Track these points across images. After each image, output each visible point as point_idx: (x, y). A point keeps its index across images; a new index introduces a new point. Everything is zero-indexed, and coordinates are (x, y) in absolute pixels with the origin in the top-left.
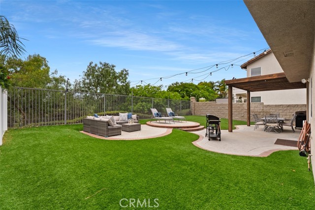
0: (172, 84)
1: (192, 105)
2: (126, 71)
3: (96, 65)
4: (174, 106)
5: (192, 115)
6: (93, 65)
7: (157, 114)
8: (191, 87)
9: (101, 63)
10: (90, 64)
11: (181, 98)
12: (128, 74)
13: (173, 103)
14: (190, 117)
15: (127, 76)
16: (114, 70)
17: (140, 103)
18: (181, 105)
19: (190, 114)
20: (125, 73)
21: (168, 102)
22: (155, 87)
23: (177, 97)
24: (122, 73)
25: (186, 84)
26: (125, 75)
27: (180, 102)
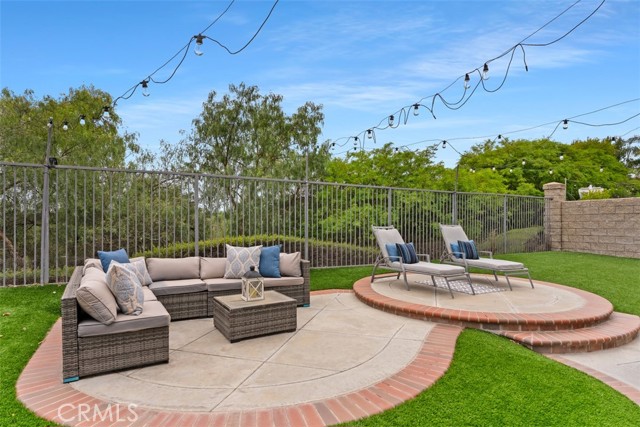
0: (474, 149)
1: (551, 214)
2: (314, 109)
3: (226, 98)
4: (479, 217)
5: (549, 248)
6: (218, 99)
7: (399, 249)
8: (540, 152)
9: (233, 89)
10: (211, 97)
11: (504, 189)
12: (320, 118)
13: (472, 205)
14: (543, 259)
15: (319, 125)
16: (277, 109)
17: (354, 208)
18: (506, 214)
19: (542, 244)
20: (310, 114)
21: (455, 203)
22: (408, 155)
23: (491, 186)
24: (301, 116)
25: (520, 143)
26: (312, 122)
27: (502, 202)
